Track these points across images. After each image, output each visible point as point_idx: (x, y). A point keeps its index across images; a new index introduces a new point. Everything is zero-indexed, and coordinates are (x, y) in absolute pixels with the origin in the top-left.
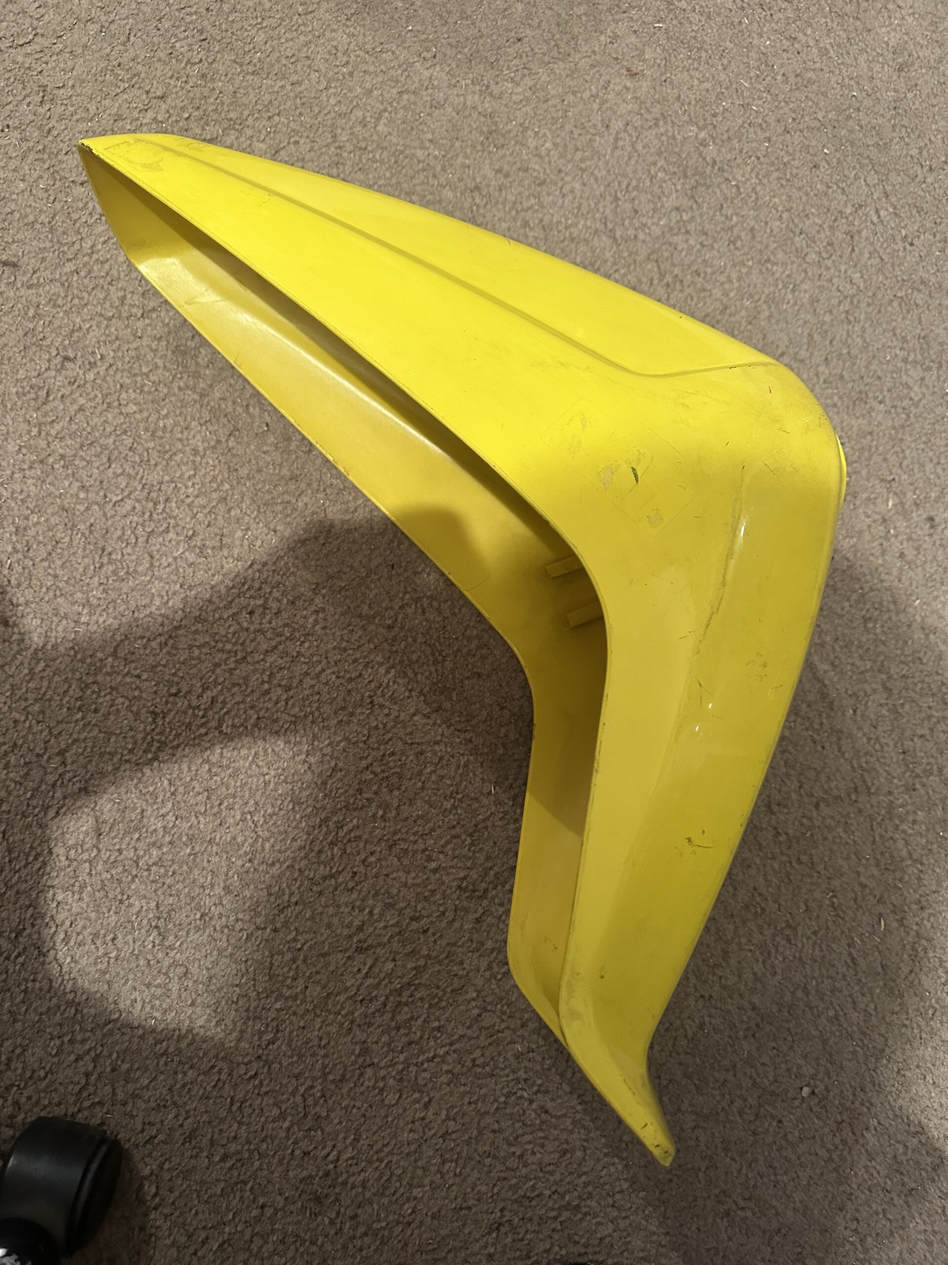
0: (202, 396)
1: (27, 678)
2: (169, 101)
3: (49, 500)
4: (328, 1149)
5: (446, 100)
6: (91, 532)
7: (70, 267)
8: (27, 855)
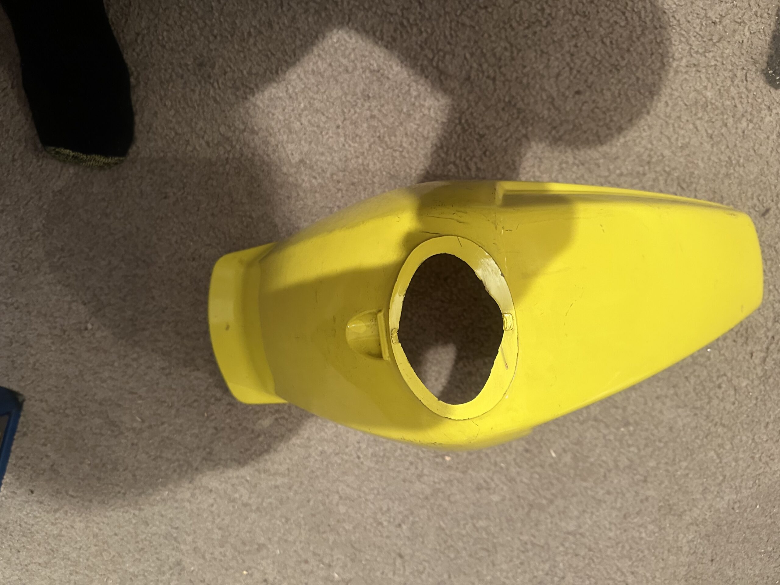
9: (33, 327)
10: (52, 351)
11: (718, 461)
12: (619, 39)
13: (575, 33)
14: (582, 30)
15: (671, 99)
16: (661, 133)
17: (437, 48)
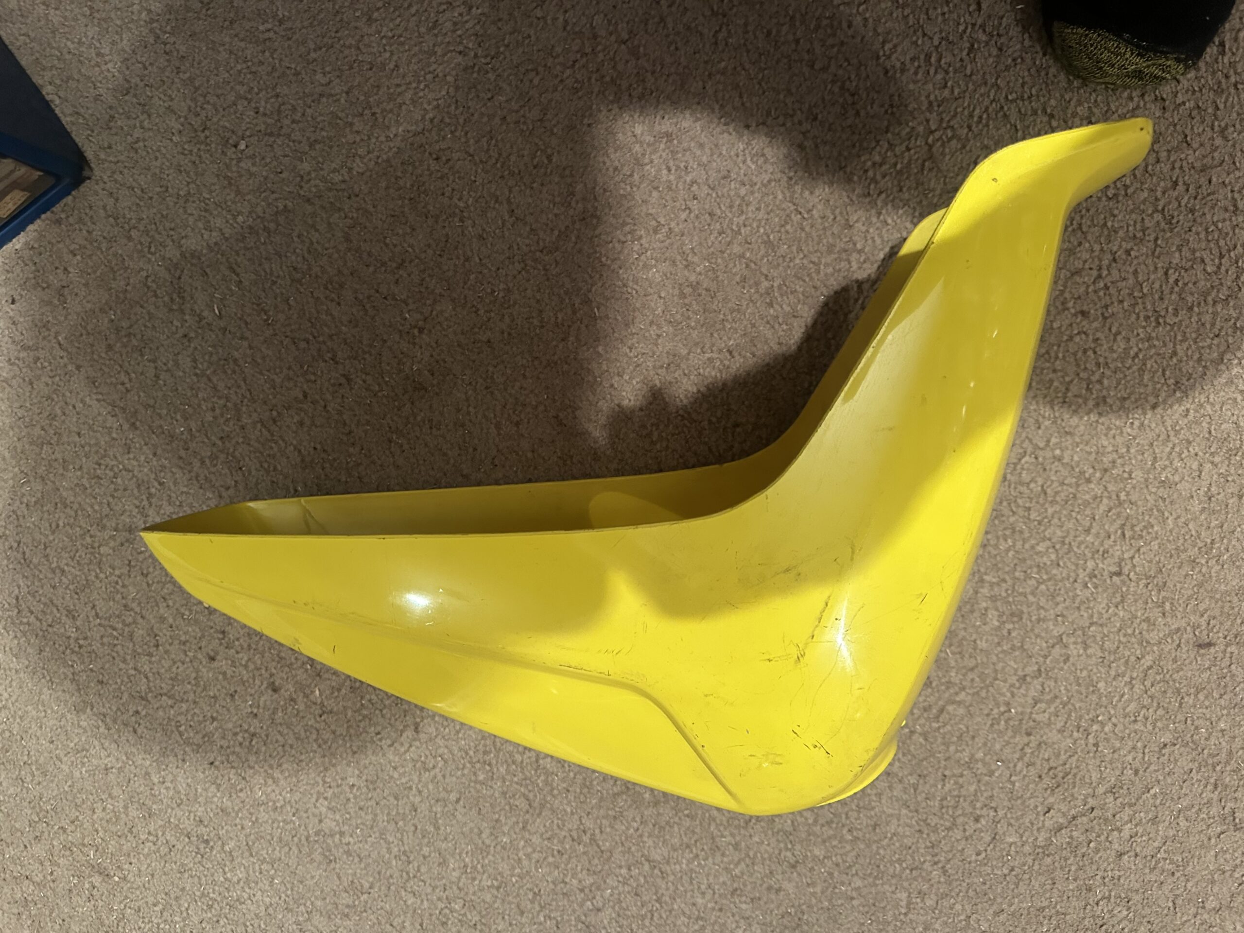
9: (170, 92)
10: (171, 140)
11: (903, 911)
12: (1190, 285)
13: (1139, 235)
14: (1152, 238)
15: (1196, 411)
16: (1152, 444)
17: (949, 121)
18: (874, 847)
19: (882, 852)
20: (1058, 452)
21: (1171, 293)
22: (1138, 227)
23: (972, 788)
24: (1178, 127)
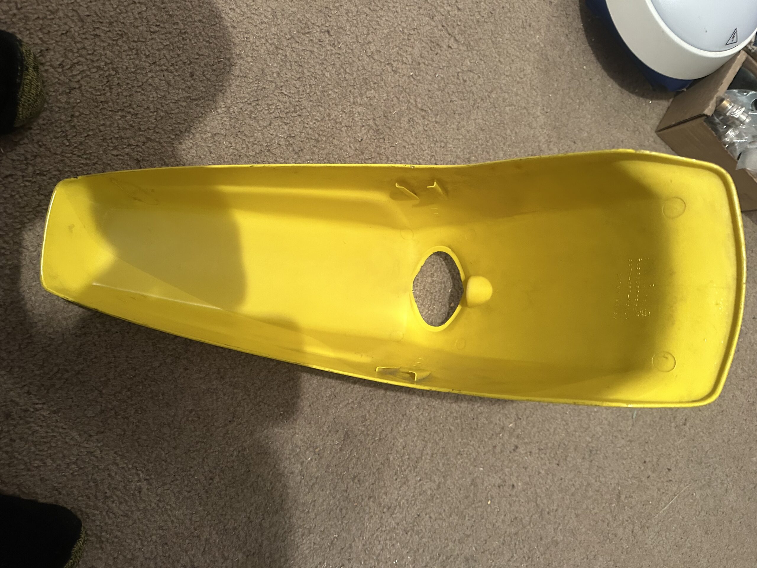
0: (354, 103)
1: (174, 101)
2: (460, 13)
3: (263, 62)
4: (40, 402)
5: (535, 128)
6: (261, 90)
7: (366, 10)
8: (85, 153)
18: (491, 128)
19: (492, 124)
20: (275, 75)
21: (165, 28)
22: (130, 53)
23: (453, 86)
24: (57, 40)
